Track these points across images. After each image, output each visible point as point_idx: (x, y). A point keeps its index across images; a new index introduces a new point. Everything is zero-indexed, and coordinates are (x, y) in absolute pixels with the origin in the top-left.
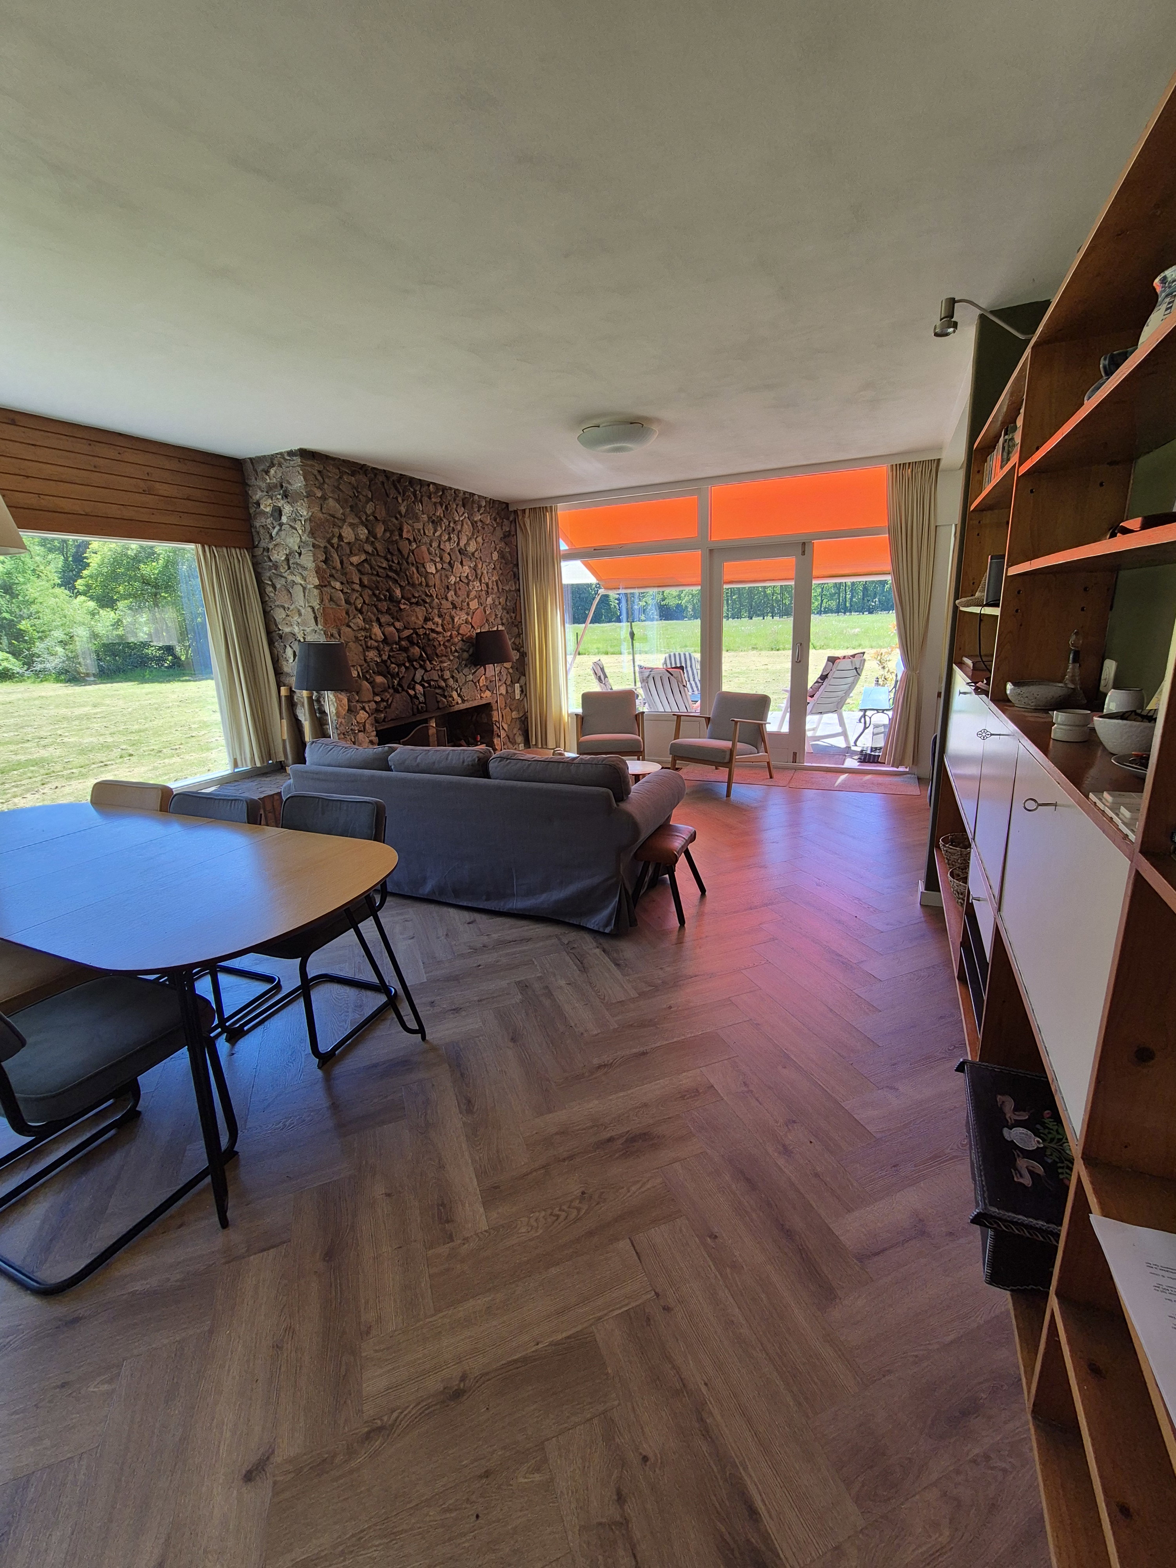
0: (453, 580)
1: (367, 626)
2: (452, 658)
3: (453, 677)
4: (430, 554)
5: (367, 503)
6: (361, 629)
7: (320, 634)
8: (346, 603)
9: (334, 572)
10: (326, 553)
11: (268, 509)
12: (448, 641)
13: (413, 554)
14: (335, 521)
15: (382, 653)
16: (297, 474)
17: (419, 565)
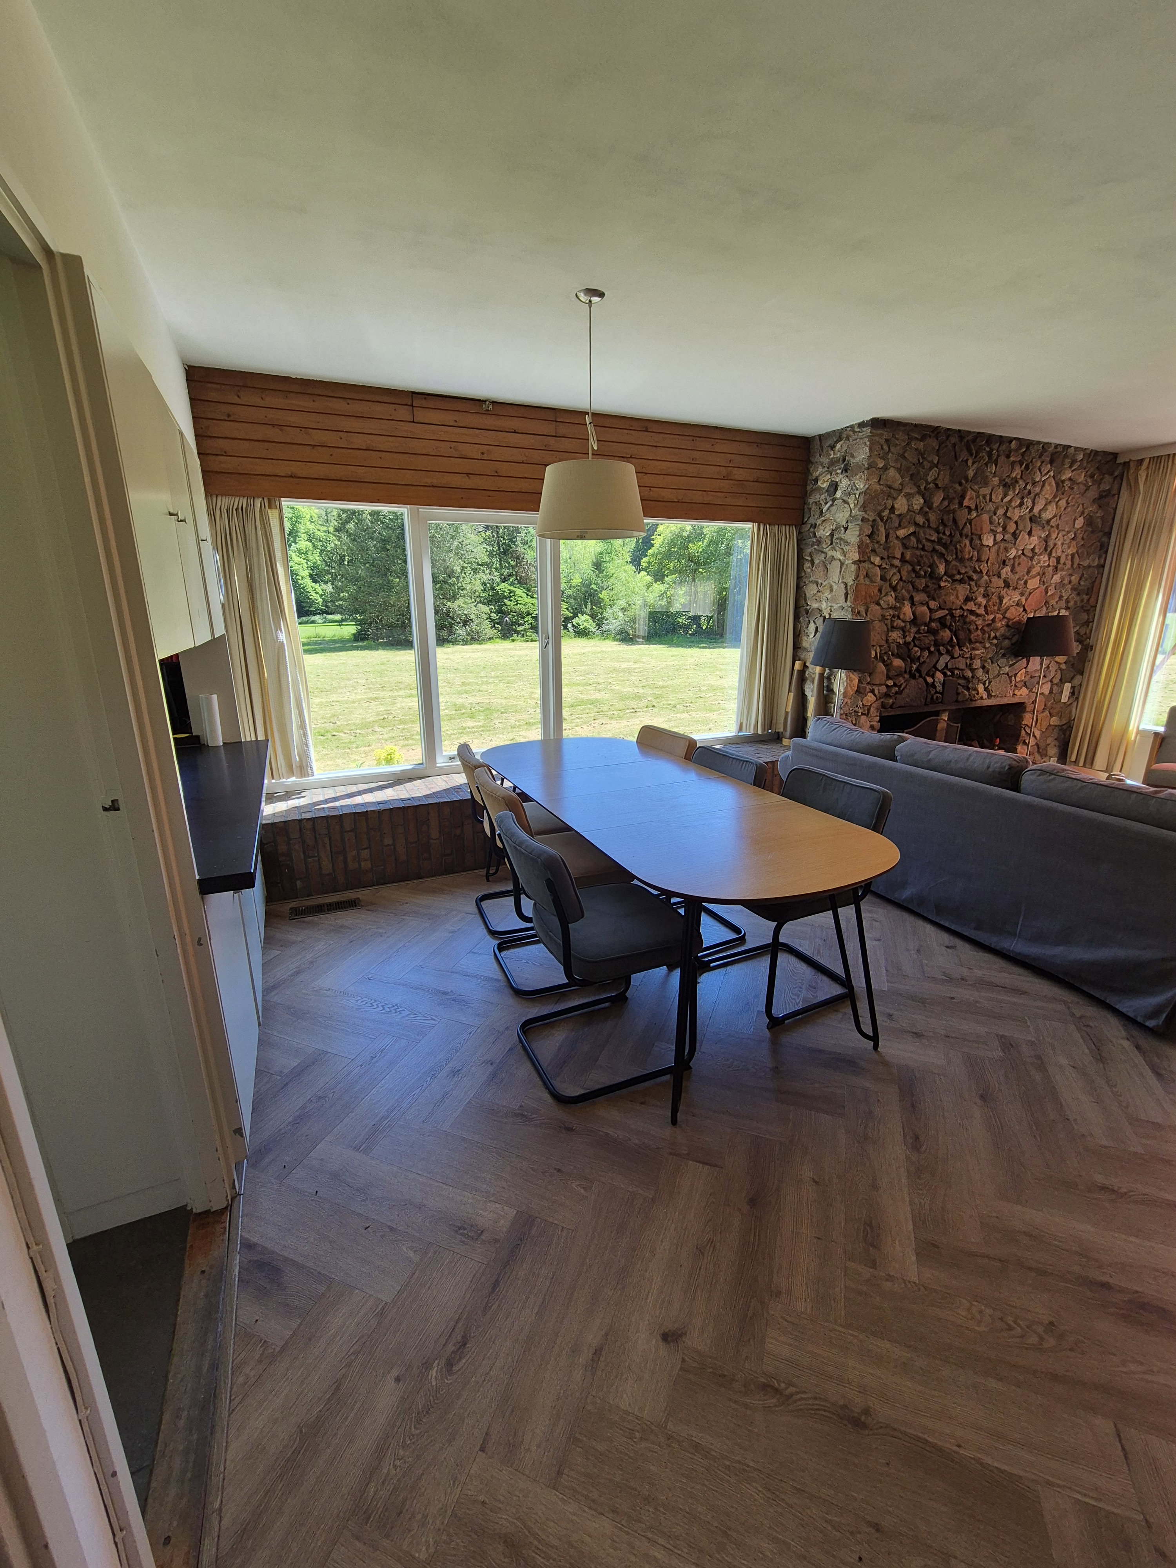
0: (1013, 553)
1: (898, 605)
2: (988, 645)
3: (983, 667)
4: (991, 523)
5: (931, 469)
6: (891, 608)
7: (847, 611)
8: (881, 579)
9: (876, 546)
10: (873, 527)
11: (825, 485)
12: (989, 625)
13: (970, 524)
14: (891, 492)
15: (907, 634)
16: (863, 446)
17: (974, 537)
